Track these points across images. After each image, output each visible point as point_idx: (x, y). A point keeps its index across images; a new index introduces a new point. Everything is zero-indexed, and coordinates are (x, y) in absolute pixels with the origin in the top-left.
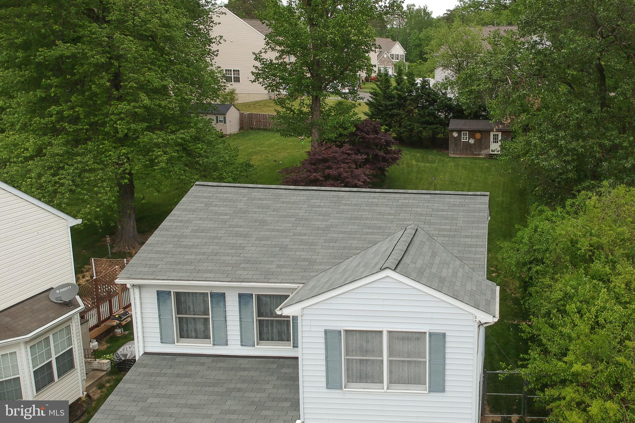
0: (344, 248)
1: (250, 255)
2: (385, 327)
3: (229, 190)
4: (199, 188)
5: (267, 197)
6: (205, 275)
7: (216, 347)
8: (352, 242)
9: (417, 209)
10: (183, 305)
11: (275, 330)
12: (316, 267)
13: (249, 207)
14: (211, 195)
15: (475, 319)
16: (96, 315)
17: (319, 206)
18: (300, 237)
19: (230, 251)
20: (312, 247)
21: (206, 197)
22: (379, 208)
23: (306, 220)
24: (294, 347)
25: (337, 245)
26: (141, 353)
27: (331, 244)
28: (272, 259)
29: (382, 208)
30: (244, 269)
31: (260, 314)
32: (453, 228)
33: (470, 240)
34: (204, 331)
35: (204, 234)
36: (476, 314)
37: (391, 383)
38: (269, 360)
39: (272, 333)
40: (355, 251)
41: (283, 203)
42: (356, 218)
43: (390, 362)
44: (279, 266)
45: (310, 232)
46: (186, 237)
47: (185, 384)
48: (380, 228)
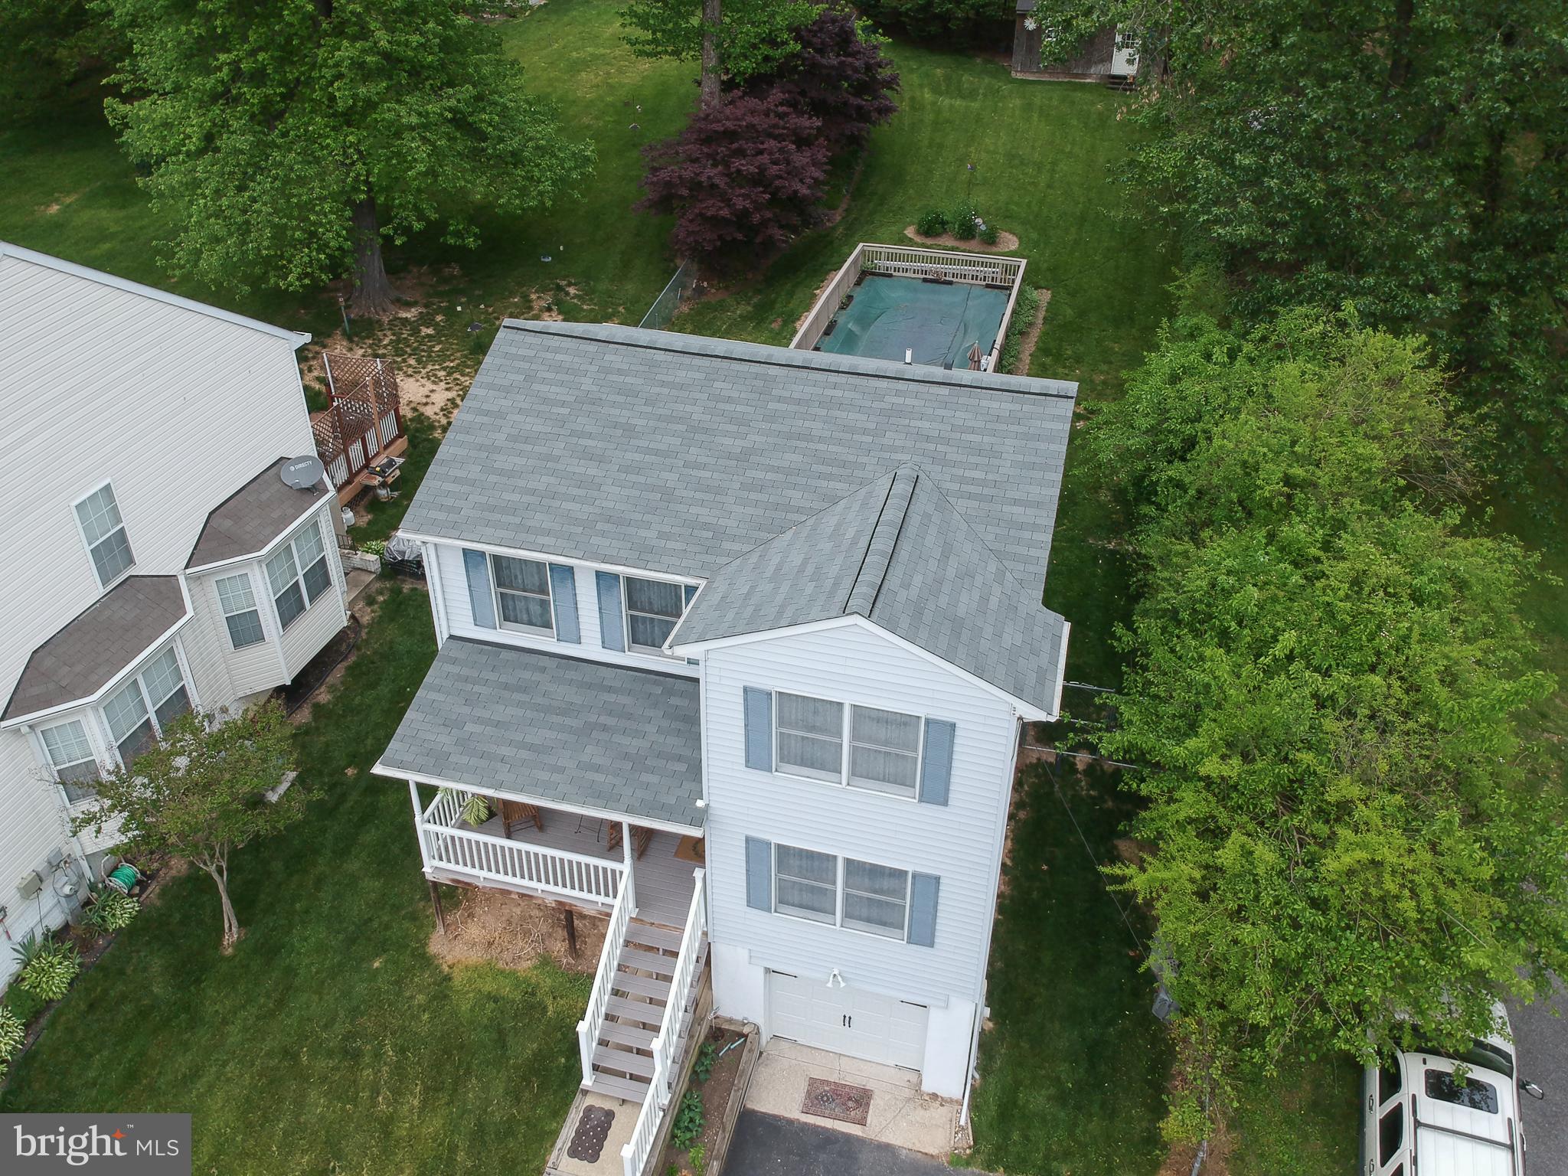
0: (776, 507)
1: (611, 505)
2: (848, 699)
3: (563, 345)
4: (511, 334)
5: (632, 367)
6: (541, 540)
7: (562, 643)
8: (790, 493)
9: (919, 424)
10: (506, 572)
12: (727, 545)
13: (602, 390)
14: (532, 353)
15: (1013, 712)
16: (345, 465)
17: (729, 400)
18: (695, 472)
19: (576, 492)
20: (718, 498)
21: (524, 358)
22: (844, 414)
23: (706, 431)
24: (689, 663)
25: (763, 497)
26: (446, 636)
27: (753, 496)
28: (647, 517)
29: (852, 416)
30: (603, 534)
31: (632, 605)
32: (990, 477)
33: (1021, 510)
34: (542, 615)
35: (529, 448)
37: (854, 774)
38: (648, 676)
39: (653, 632)
40: (795, 517)
41: (663, 384)
42: (799, 437)
43: (854, 751)
44: (661, 535)
45: (712, 461)
46: (499, 450)
47: (519, 704)
48: (844, 464)
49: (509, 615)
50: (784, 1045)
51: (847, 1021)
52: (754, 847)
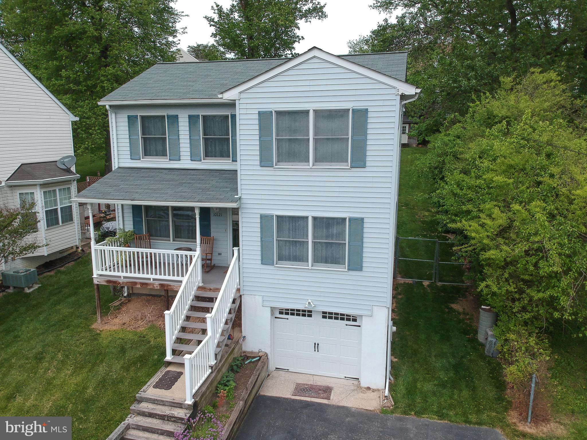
2: (311, 107)
3: (182, 65)
4: (159, 65)
5: (210, 65)
6: (164, 97)
7: (172, 162)
11: (217, 148)
13: (197, 70)
15: (397, 93)
18: (236, 80)
21: (164, 68)
23: (242, 73)
24: (233, 161)
26: (116, 167)
28: (215, 89)
30: (193, 94)
31: (205, 133)
34: (162, 150)
35: (162, 82)
36: (398, 87)
37: (316, 161)
38: (212, 171)
39: (215, 151)
43: (316, 140)
45: (245, 77)
46: (149, 84)
49: (147, 153)
50: (281, 372)
51: (316, 346)
52: (265, 219)
